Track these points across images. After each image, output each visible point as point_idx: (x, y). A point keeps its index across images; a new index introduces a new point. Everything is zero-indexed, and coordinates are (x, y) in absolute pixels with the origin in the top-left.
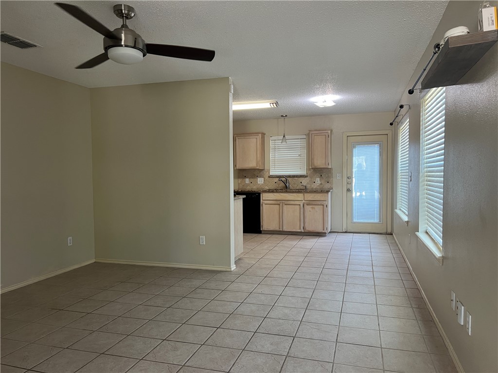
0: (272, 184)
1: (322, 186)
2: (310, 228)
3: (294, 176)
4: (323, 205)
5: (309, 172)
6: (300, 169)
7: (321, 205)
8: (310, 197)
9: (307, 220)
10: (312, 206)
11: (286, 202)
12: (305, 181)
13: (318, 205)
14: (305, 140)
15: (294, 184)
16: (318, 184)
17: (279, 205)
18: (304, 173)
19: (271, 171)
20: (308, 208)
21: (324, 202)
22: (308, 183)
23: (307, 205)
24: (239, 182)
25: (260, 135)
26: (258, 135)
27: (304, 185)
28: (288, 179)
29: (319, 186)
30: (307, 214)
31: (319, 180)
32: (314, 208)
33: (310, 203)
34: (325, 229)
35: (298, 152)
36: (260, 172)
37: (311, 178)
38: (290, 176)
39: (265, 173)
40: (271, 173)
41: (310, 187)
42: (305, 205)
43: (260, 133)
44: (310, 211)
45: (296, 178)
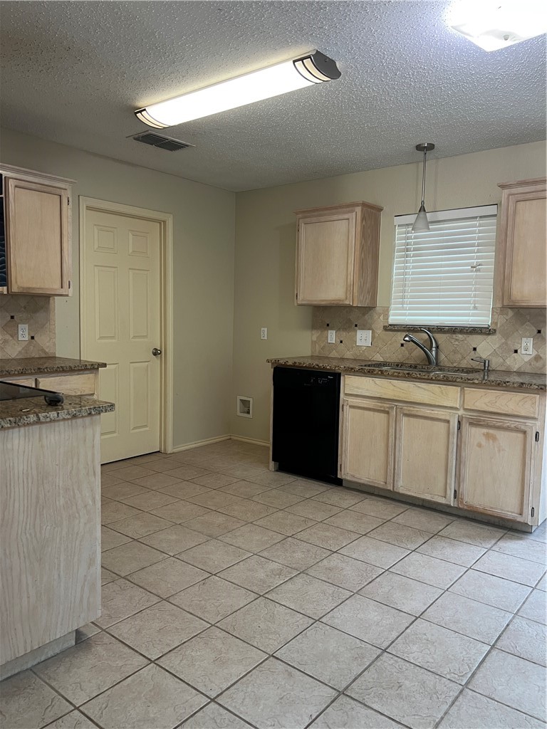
0: (392, 350)
1: (539, 364)
2: (476, 498)
3: (453, 330)
4: (525, 432)
5: (502, 320)
6: (475, 308)
7: (517, 430)
8: (482, 399)
9: (468, 472)
10: (485, 430)
11: (408, 409)
12: (486, 348)
13: (508, 429)
14: (494, 221)
15: (455, 352)
16: (527, 359)
17: (388, 413)
18: (484, 319)
19: (391, 312)
20: (474, 435)
21: (529, 422)
22: (495, 353)
23: (471, 424)
24: (314, 338)
25: (358, 209)
26: (352, 211)
27: (484, 356)
28: (438, 336)
29: (530, 363)
30: (470, 453)
31: (531, 345)
32: (494, 438)
33: (480, 419)
34: (527, 511)
35: (472, 258)
36: (364, 314)
37: (506, 336)
38: (441, 329)
39: (376, 317)
40: (394, 319)
41: (502, 365)
42: (465, 426)
43: (357, 205)
44: (480, 445)
45: (460, 336)
